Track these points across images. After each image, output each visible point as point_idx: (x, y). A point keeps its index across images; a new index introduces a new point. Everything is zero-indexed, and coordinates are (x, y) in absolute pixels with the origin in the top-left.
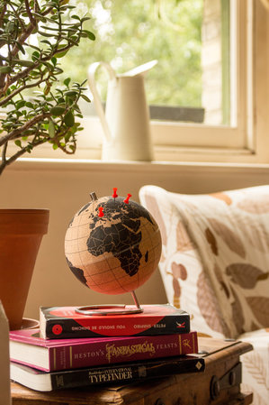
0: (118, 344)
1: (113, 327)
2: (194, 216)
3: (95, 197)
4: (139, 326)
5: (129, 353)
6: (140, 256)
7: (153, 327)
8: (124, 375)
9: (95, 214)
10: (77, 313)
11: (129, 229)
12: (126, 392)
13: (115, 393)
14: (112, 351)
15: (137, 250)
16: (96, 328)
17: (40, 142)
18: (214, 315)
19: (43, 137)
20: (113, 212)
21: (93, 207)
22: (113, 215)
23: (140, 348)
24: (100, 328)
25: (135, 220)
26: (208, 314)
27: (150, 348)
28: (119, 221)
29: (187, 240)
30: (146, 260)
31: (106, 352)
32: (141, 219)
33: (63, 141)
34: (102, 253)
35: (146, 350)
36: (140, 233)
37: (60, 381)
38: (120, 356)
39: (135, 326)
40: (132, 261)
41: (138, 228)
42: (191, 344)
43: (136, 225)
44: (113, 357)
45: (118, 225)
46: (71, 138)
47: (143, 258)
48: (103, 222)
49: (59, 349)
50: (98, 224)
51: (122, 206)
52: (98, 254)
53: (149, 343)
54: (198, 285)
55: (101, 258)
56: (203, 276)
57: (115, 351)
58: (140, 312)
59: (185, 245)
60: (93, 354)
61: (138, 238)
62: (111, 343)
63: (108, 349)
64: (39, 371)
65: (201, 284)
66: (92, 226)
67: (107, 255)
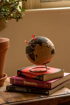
1: (29, 75)
5: (30, 84)
8: (24, 90)
11: (32, 47)
15: (33, 54)
23: (33, 84)
31: (24, 83)
35: (35, 84)
38: (27, 85)
39: (33, 76)
40: (32, 57)
42: (48, 86)
43: (34, 47)
47: (35, 56)
60: (20, 82)
61: (33, 50)
62: (25, 80)
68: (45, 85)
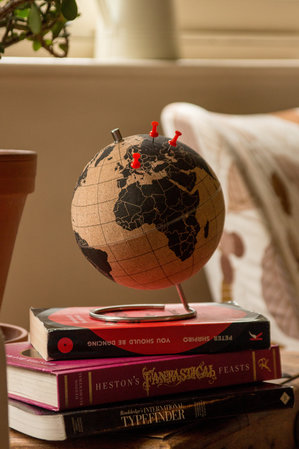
0: (160, 367)
1: (151, 341)
2: (253, 152)
3: (119, 137)
4: (191, 339)
5: (177, 381)
6: (198, 229)
7: (212, 340)
8: (173, 415)
9: (125, 163)
10: (93, 318)
11: (180, 186)
12: (177, 440)
13: (161, 442)
14: (151, 378)
15: (192, 220)
16: (124, 342)
17: (15, 39)
18: (289, 312)
19: (19, 32)
20: (153, 159)
21: (119, 152)
22: (154, 165)
23: (193, 373)
24: (131, 342)
25: (188, 172)
26: (280, 310)
27: (208, 372)
28: (163, 174)
29: (244, 193)
30: (206, 235)
31: (142, 380)
32: (197, 170)
33: (48, 36)
34: (139, 226)
36: (197, 193)
37: (78, 426)
39: (186, 340)
40: (184, 237)
41: (194, 185)
42: (270, 364)
43: (190, 181)
44: (153, 388)
45: (164, 181)
46: (62, 32)
47: (202, 232)
48: (139, 177)
49: (72, 377)
50: (131, 180)
51: (166, 151)
52: (133, 227)
53: (207, 364)
54: (263, 266)
55: (137, 233)
56: (271, 252)
57: (156, 378)
58: (192, 316)
59: (242, 202)
60: (123, 383)
61: (194, 201)
62: (149, 366)
63: (146, 374)
64: (42, 410)
65: (268, 264)
66: (122, 183)
67: (147, 228)
68: (251, 368)
